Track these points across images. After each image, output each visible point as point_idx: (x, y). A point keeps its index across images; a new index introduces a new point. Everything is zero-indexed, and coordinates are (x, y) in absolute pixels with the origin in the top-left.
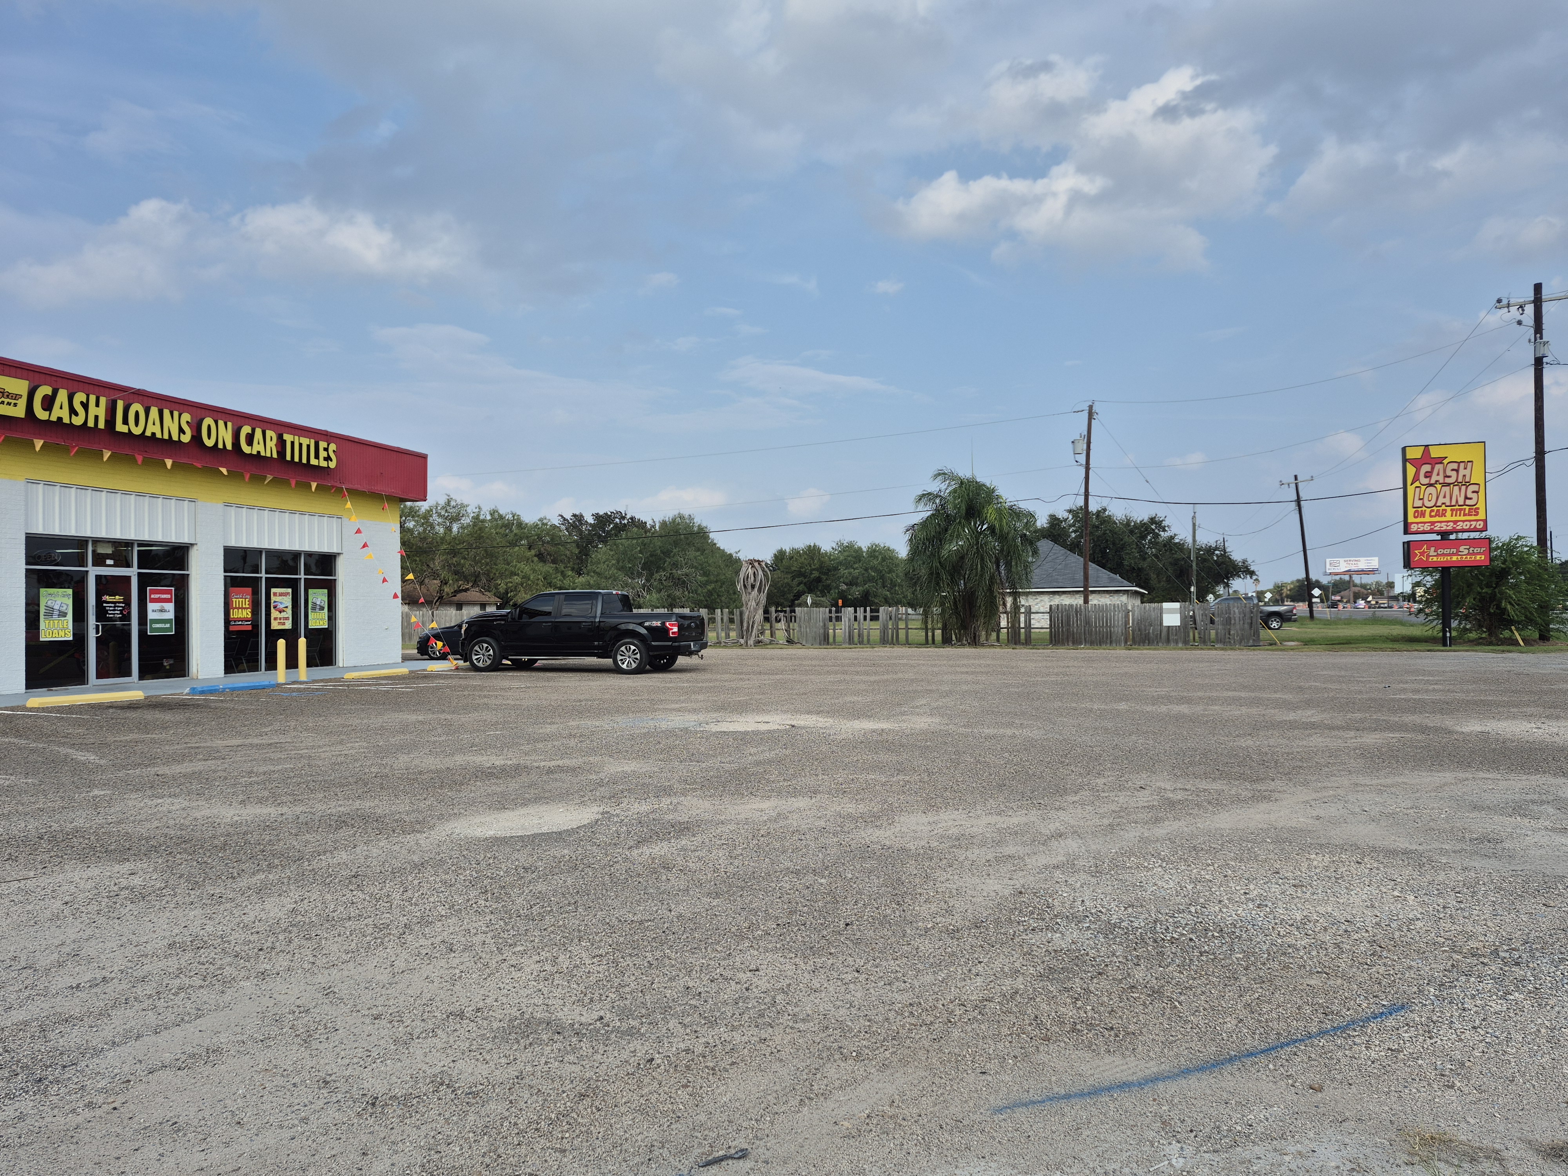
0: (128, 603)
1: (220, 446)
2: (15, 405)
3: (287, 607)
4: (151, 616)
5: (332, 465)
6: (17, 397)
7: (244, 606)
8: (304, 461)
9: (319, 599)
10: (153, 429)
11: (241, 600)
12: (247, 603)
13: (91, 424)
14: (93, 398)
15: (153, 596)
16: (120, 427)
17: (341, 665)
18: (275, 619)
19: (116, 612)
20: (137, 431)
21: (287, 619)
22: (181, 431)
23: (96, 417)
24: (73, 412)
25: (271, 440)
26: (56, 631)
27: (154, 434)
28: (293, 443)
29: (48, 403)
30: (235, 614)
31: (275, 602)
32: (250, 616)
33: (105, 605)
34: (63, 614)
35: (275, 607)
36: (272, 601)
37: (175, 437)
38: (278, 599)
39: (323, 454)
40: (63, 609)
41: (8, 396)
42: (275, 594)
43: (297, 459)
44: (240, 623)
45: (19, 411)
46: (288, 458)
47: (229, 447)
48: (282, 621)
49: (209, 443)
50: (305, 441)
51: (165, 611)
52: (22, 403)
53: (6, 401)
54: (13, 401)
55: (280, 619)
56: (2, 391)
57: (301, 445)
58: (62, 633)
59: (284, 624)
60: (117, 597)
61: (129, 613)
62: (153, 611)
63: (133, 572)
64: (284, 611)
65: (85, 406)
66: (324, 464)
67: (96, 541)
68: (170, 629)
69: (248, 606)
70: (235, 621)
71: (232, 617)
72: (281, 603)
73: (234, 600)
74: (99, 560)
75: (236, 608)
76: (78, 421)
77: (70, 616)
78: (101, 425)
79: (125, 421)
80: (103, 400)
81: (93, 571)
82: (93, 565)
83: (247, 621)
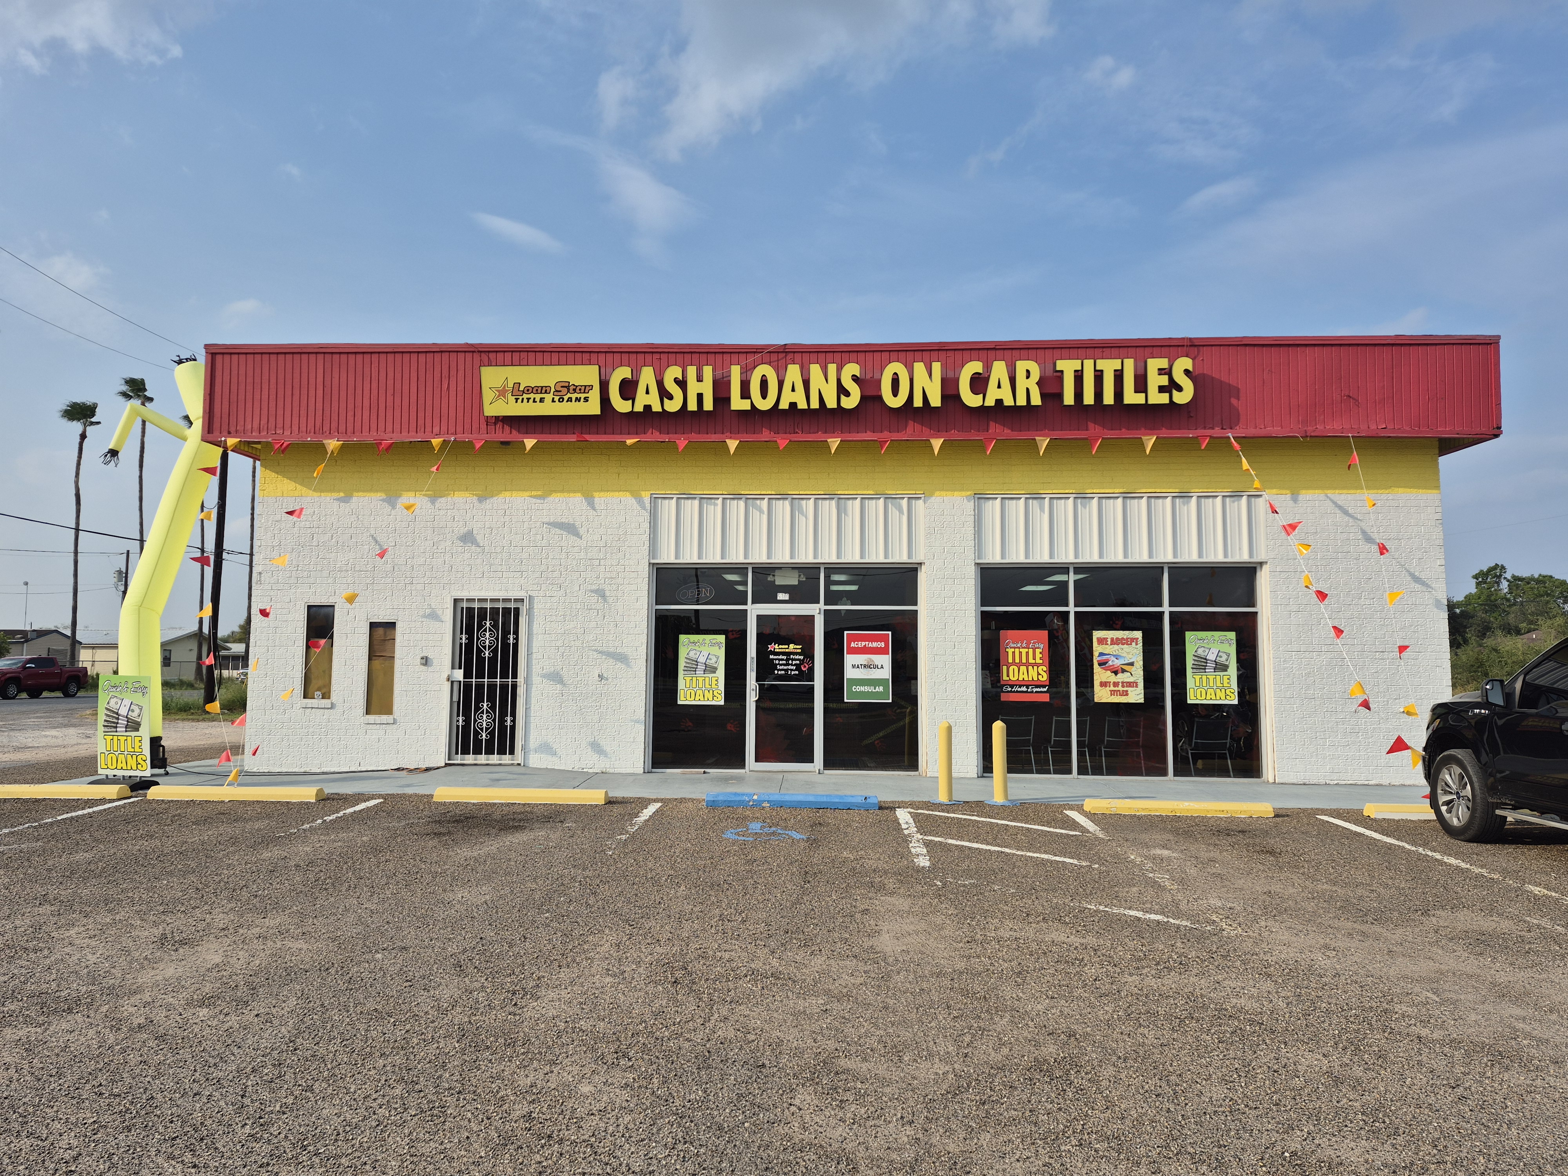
0: (808, 653)
1: (918, 402)
2: (586, 400)
3: (1132, 664)
4: (850, 673)
5: (1183, 398)
6: (587, 389)
7: (1031, 661)
8: (1109, 398)
10: (792, 396)
11: (1024, 651)
12: (1038, 656)
13: (692, 406)
14: (692, 371)
15: (853, 645)
16: (738, 403)
17: (1271, 780)
18: (1104, 684)
19: (790, 667)
20: (764, 405)
21: (1133, 684)
22: (842, 391)
23: (700, 397)
24: (664, 394)
25: (1028, 377)
26: (699, 692)
27: (793, 405)
28: (1079, 377)
29: (628, 389)
30: (1012, 674)
31: (1101, 654)
32: (1044, 677)
33: (771, 657)
34: (710, 669)
35: (1101, 664)
36: (1096, 654)
37: (831, 403)
38: (1108, 649)
39: (1155, 380)
40: (711, 662)
41: (575, 390)
42: (1101, 641)
43: (1089, 398)
44: (1024, 689)
45: (593, 407)
46: (1069, 399)
47: (936, 401)
48: (1120, 688)
49: (895, 402)
50: (1109, 366)
51: (876, 667)
52: (595, 396)
53: (574, 396)
54: (583, 396)
55: (1116, 684)
56: (567, 384)
57: (1099, 377)
58: (709, 695)
59: (1126, 693)
60: (792, 646)
61: (811, 670)
62: (854, 666)
63: (816, 610)
64: (1123, 671)
65: (682, 383)
66: (1157, 398)
67: (760, 568)
68: (884, 695)
69: (1038, 661)
70: (1012, 686)
71: (1005, 678)
72: (1117, 657)
73: (1010, 651)
74: (766, 594)
75: (1014, 663)
76: (673, 406)
77: (721, 673)
78: (708, 405)
79: (745, 394)
80: (708, 371)
81: (754, 611)
82: (753, 603)
83: (1037, 686)
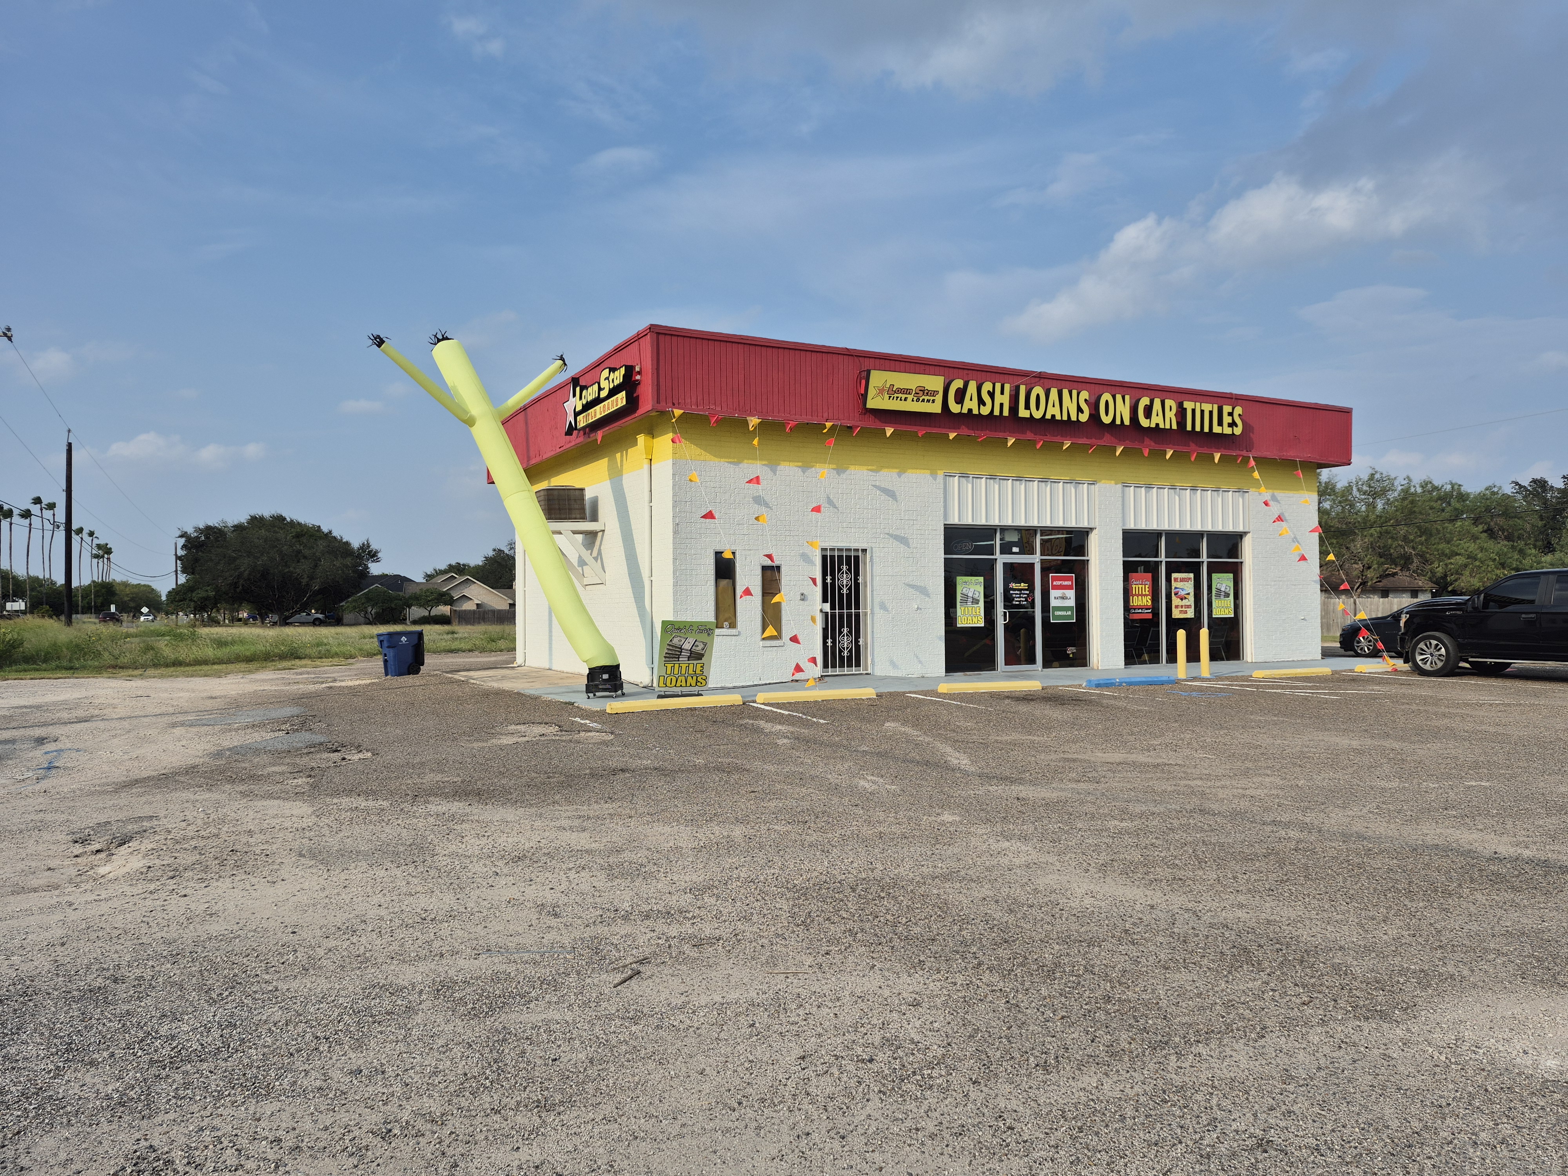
0: (1031, 589)
1: (1118, 422)
2: (933, 401)
3: (1188, 594)
4: (1054, 603)
5: (1238, 431)
6: (934, 393)
7: (1144, 593)
8: (1206, 430)
9: (1224, 585)
10: (1053, 411)
11: (1140, 586)
12: (1147, 589)
13: (997, 412)
14: (998, 386)
15: (1055, 583)
16: (1023, 413)
17: (1249, 660)
18: (1177, 607)
19: (1022, 599)
20: (1038, 415)
21: (1189, 606)
22: (1080, 410)
23: (1002, 405)
24: (981, 402)
25: (1171, 410)
26: (970, 618)
27: (1053, 416)
28: (1194, 411)
29: (960, 396)
30: (1136, 601)
31: (1176, 588)
32: (1150, 603)
33: (1011, 592)
34: (975, 601)
35: (1176, 594)
36: (1173, 588)
37: (1074, 418)
38: (1179, 585)
39: (1227, 420)
40: (976, 596)
41: (927, 393)
42: (1176, 580)
43: (1198, 429)
44: (1140, 611)
46: (1189, 428)
47: (1127, 422)
48: (1184, 609)
49: (1107, 420)
50: (1207, 407)
51: (1067, 598)
52: (939, 398)
53: (926, 398)
54: (932, 398)
55: (1182, 607)
56: (923, 389)
57: (1202, 412)
58: (975, 620)
59: (1186, 612)
60: (1022, 584)
61: (1033, 600)
62: (1055, 598)
63: (1036, 559)
64: (1185, 598)
65: (992, 395)
66: (1228, 431)
67: (1004, 529)
68: (1071, 617)
69: (1147, 593)
70: (1135, 609)
71: (1131, 604)
72: (1183, 589)
73: (1134, 586)
74: (1006, 549)
75: (1136, 595)
76: (985, 411)
77: (982, 604)
78: (1006, 413)
79: (1027, 407)
80: (1007, 387)
81: (1001, 559)
82: (1001, 553)
83: (1147, 609)
